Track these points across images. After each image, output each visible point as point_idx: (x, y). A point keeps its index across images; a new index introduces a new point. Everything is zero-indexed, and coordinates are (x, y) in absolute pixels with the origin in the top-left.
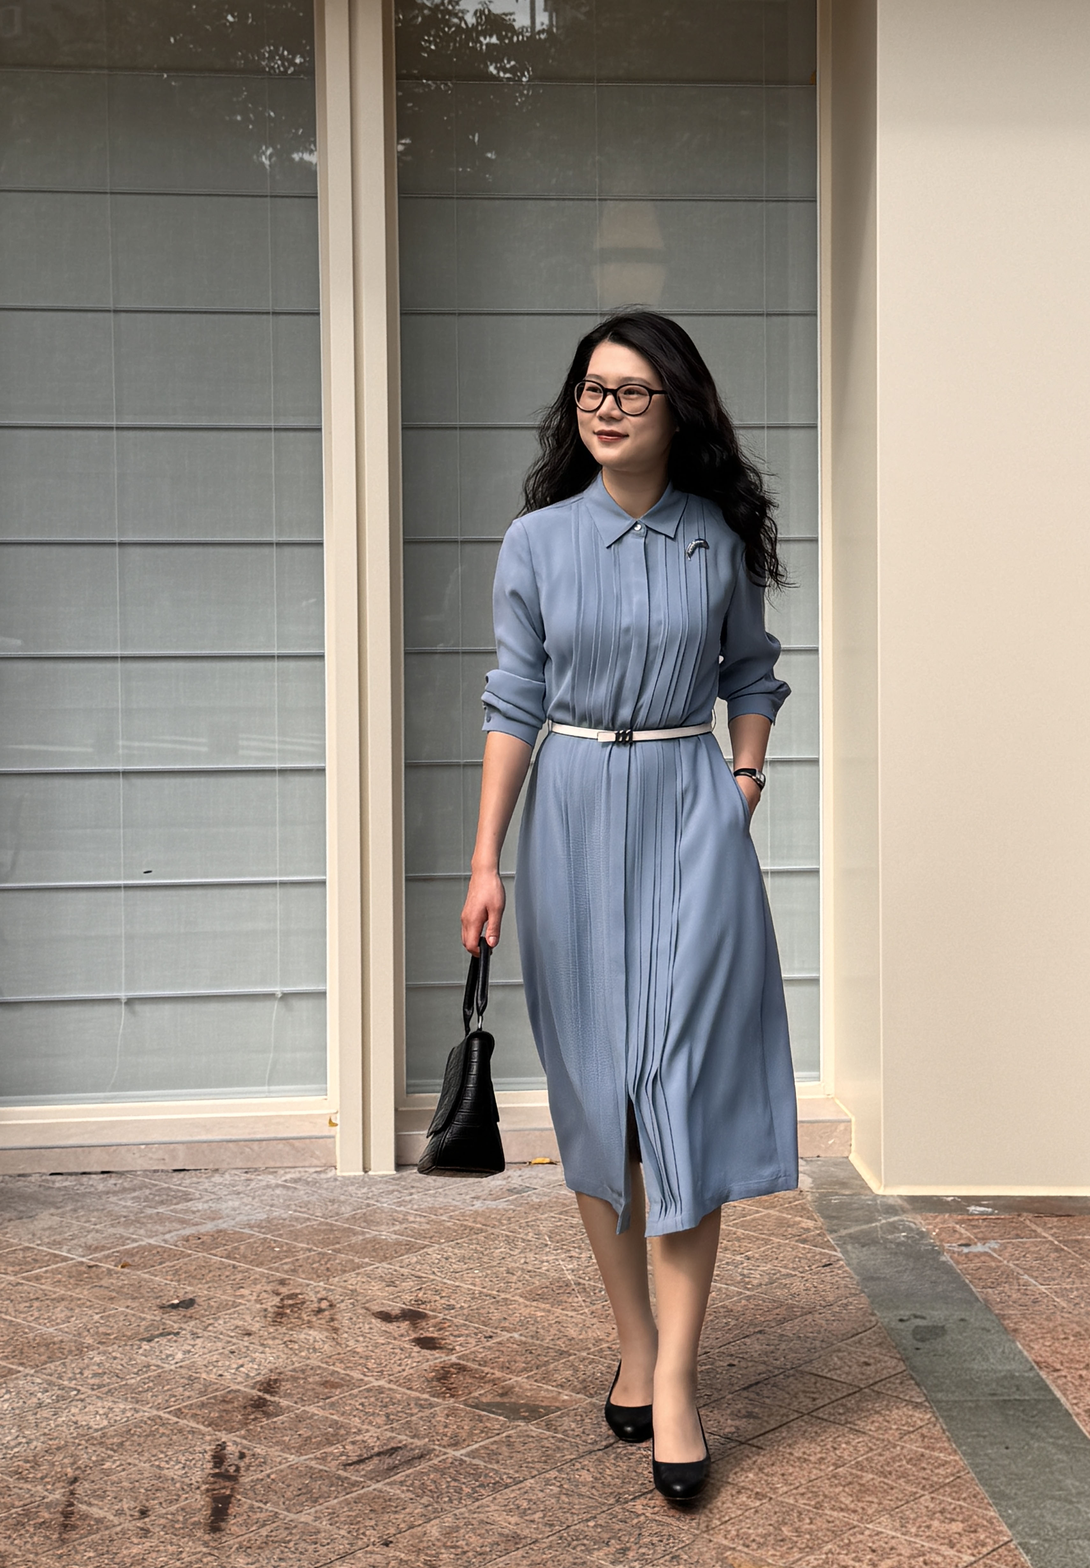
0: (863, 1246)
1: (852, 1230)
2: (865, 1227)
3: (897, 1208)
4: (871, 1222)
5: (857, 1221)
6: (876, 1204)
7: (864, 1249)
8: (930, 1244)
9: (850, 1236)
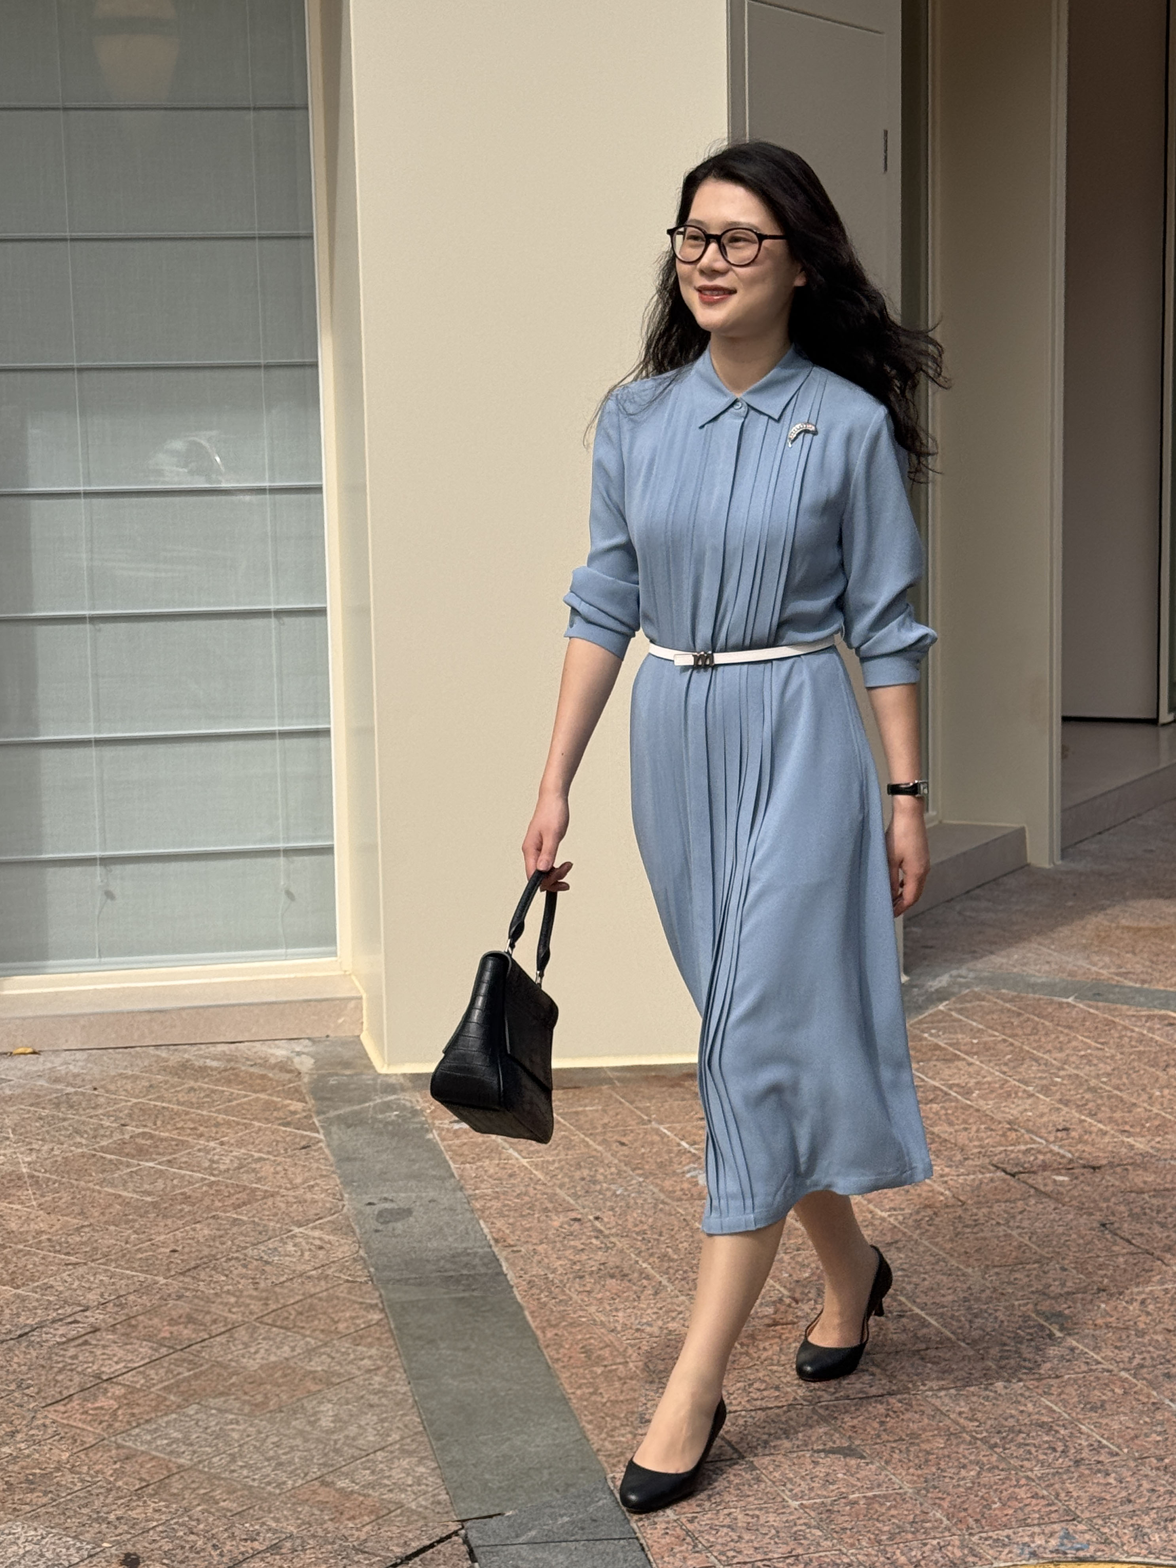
0: (349, 1127)
1: (341, 1112)
2: (357, 1108)
3: (398, 1087)
4: (365, 1101)
5: (350, 1101)
6: (376, 1084)
7: (349, 1130)
8: (420, 1123)
9: (339, 1116)
